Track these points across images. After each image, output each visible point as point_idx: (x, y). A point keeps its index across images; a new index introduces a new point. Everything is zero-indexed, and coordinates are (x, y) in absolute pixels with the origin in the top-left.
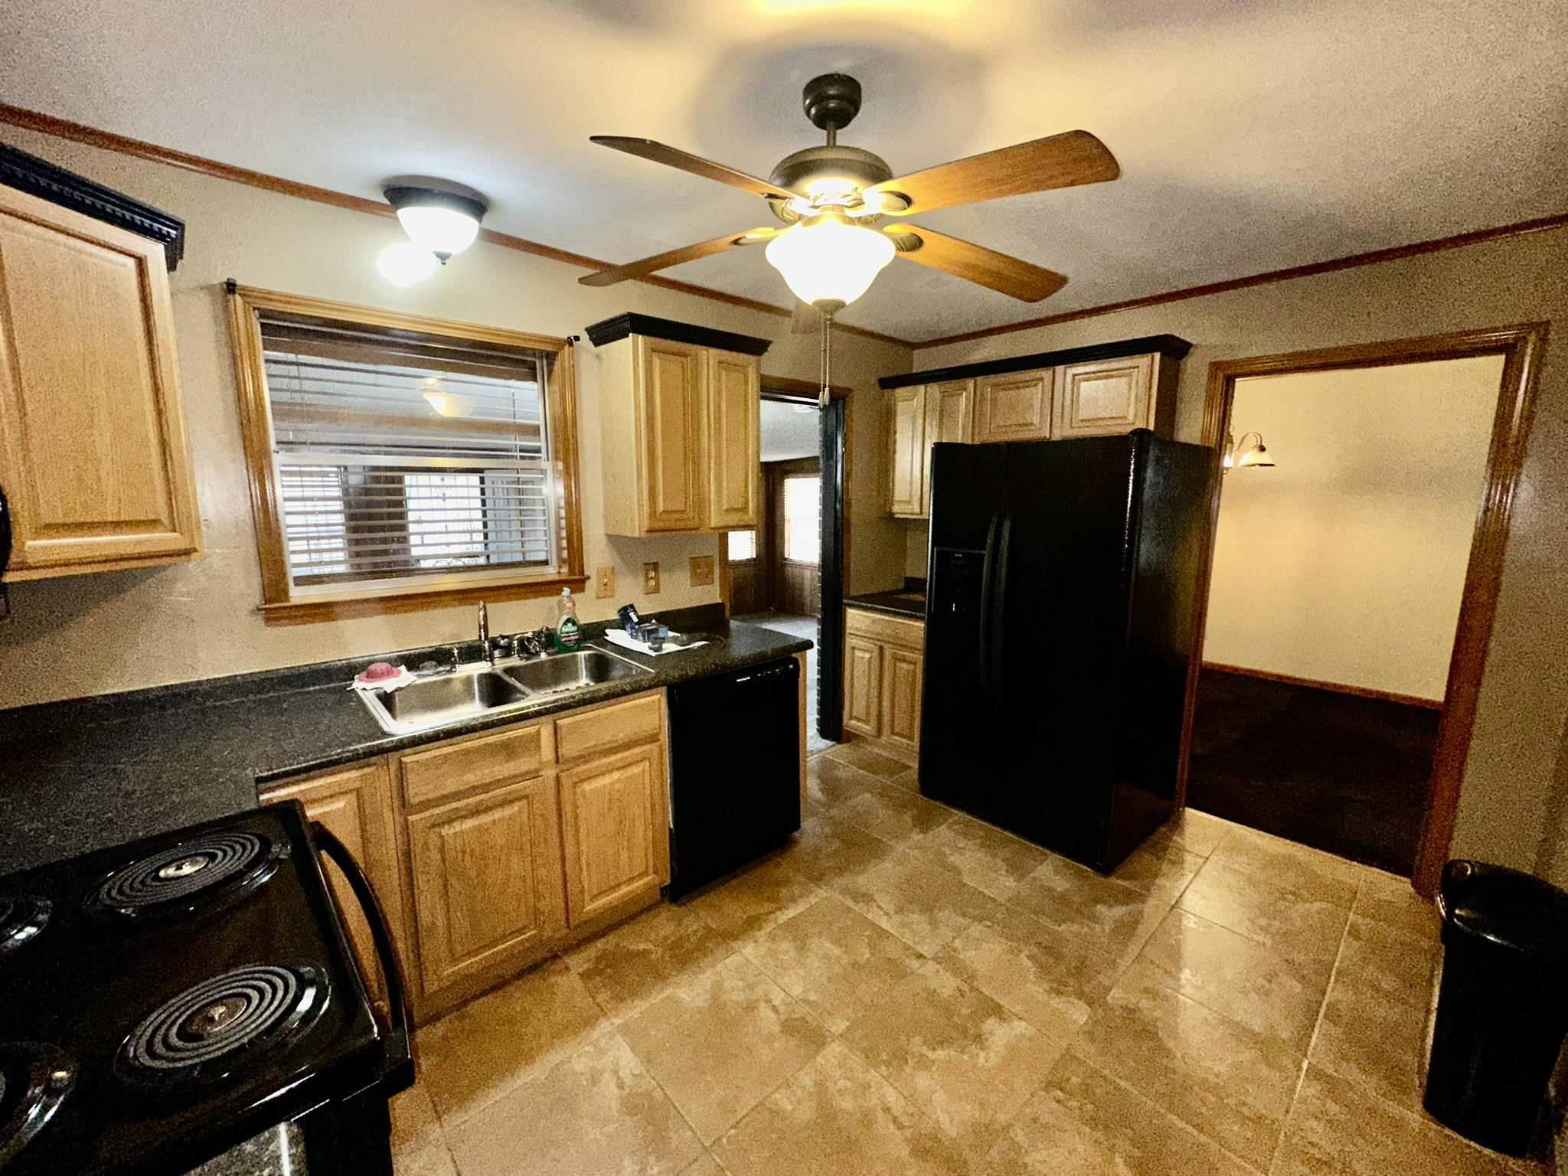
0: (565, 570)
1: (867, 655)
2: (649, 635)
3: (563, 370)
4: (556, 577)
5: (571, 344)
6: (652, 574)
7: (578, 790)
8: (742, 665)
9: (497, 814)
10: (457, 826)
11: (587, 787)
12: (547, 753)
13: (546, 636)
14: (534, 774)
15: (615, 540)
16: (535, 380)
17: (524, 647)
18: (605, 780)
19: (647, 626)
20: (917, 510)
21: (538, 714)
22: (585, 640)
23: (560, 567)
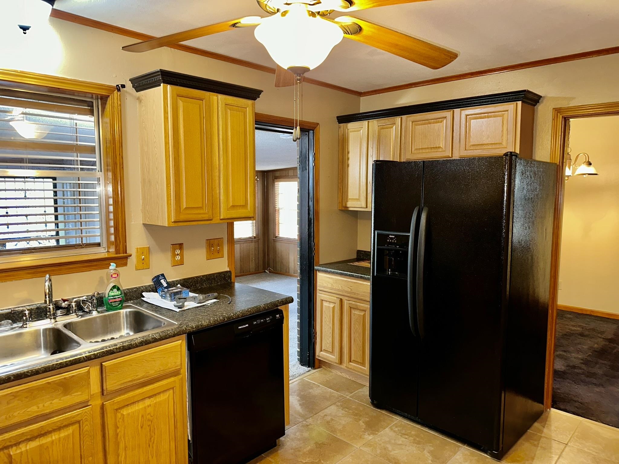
0: (112, 250)
1: (332, 305)
2: (174, 296)
3: (113, 107)
4: (106, 256)
5: (119, 90)
6: (178, 252)
7: (119, 415)
8: (242, 316)
9: (55, 436)
10: (23, 448)
11: (125, 412)
12: (95, 387)
13: (97, 299)
14: (84, 404)
15: (149, 228)
16: (93, 115)
17: (80, 307)
18: (140, 406)
19: (174, 290)
20: (364, 205)
21: (88, 359)
22: (127, 300)
23: (109, 247)
